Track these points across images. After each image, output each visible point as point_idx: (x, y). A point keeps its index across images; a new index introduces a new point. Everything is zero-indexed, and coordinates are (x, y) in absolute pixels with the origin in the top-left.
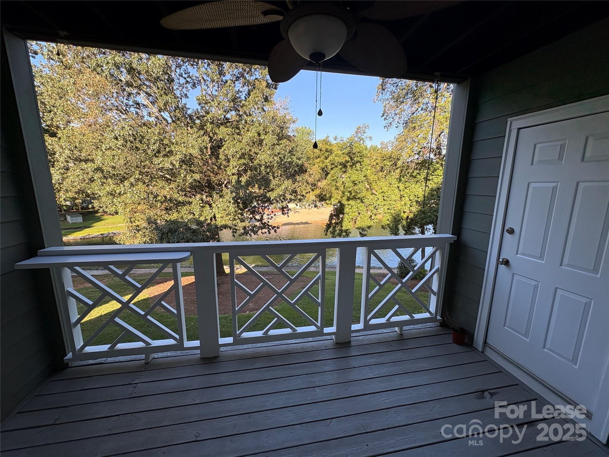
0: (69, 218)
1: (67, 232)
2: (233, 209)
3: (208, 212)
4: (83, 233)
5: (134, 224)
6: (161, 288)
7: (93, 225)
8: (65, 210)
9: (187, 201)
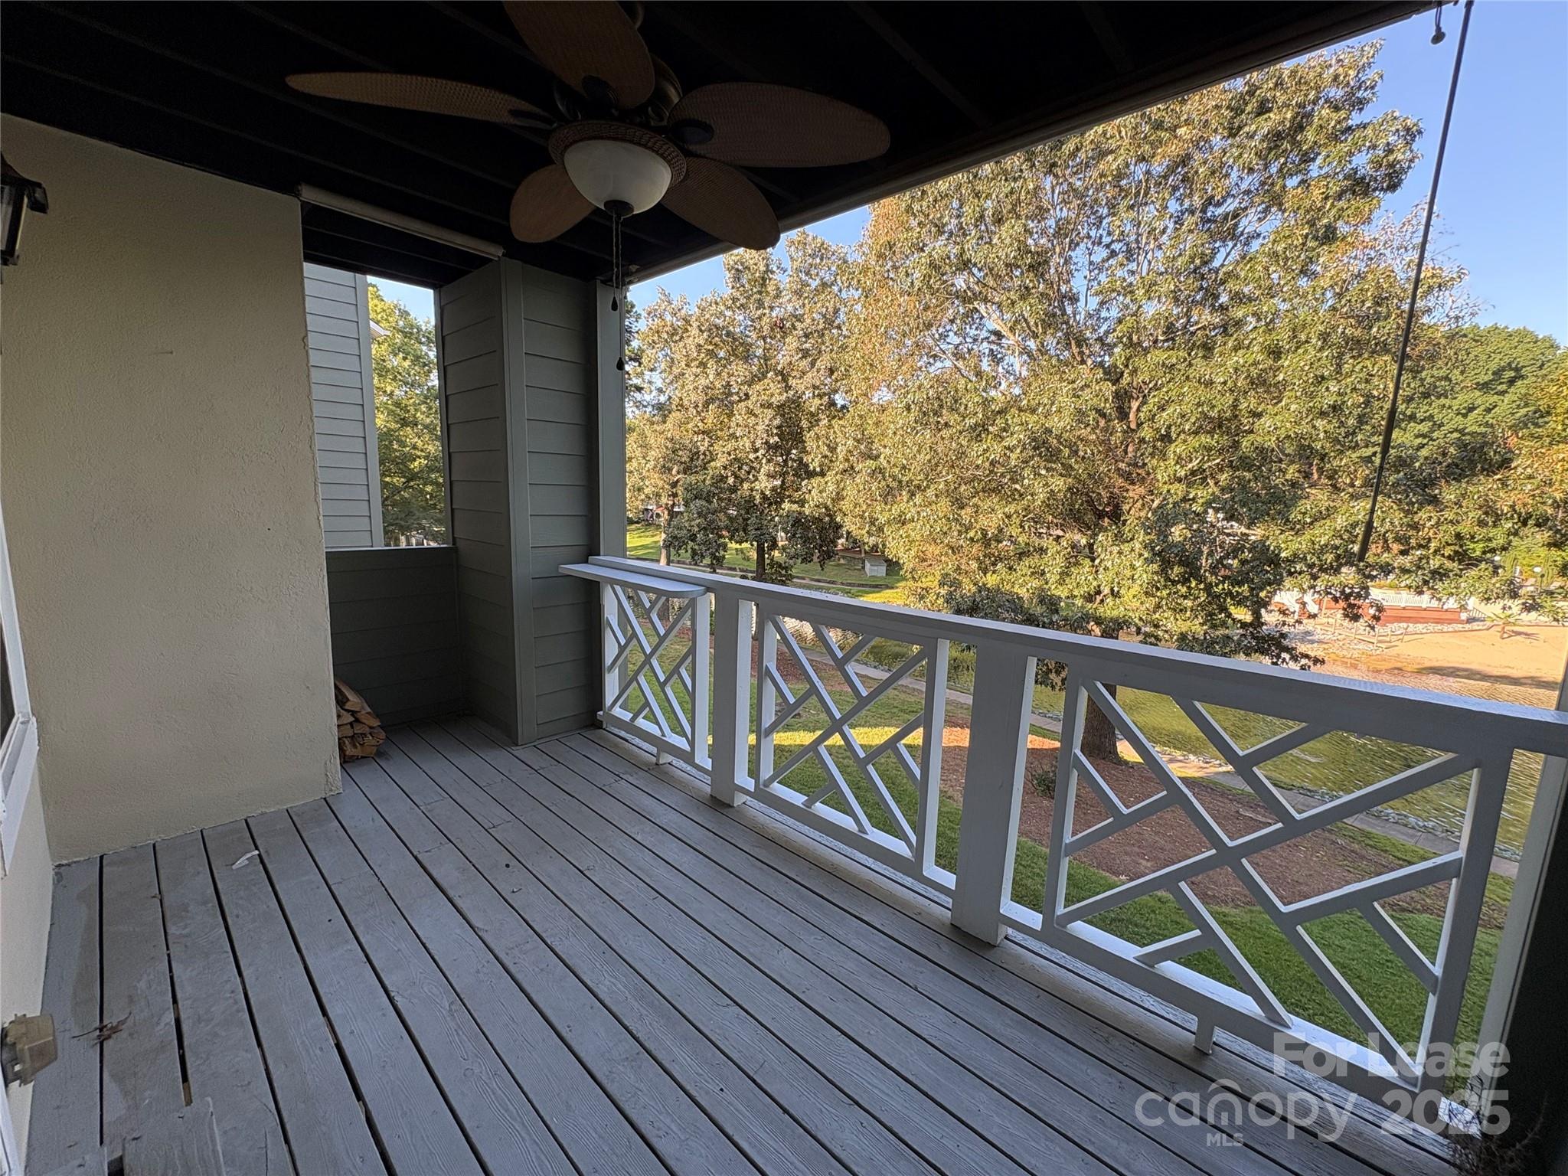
0: (868, 565)
1: (859, 591)
2: (1145, 576)
3: (1083, 578)
4: (880, 597)
5: (919, 584)
6: (952, 737)
7: (898, 585)
8: (866, 552)
9: (1037, 545)
